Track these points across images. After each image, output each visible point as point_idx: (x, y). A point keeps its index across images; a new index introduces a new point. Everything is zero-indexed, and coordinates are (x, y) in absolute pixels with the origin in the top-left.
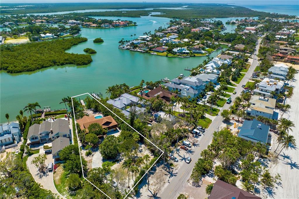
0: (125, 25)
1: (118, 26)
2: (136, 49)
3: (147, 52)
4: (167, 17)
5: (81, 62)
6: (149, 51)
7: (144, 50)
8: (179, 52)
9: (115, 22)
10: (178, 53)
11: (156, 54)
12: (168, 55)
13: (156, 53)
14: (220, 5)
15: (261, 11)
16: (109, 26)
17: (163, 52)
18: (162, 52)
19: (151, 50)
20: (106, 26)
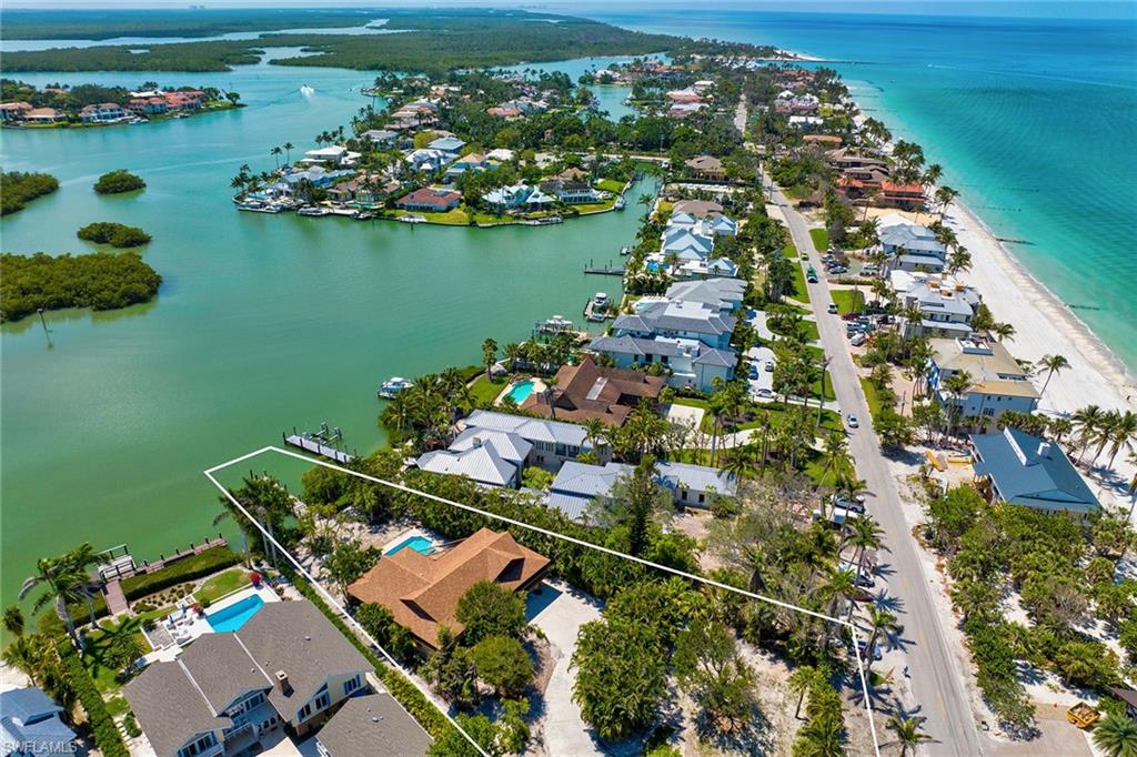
0: (190, 106)
1: (162, 112)
2: (325, 205)
3: (379, 214)
4: (346, 67)
5: (115, 291)
6: (388, 212)
7: (366, 209)
8: (512, 202)
9: (135, 95)
10: (511, 207)
11: (425, 220)
12: (476, 218)
13: (420, 218)
14: (500, 14)
15: (658, 33)
16: (120, 115)
17: (449, 209)
18: (443, 209)
19: (394, 207)
20: (106, 117)
